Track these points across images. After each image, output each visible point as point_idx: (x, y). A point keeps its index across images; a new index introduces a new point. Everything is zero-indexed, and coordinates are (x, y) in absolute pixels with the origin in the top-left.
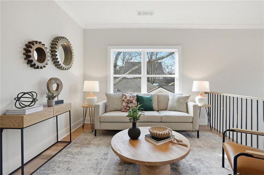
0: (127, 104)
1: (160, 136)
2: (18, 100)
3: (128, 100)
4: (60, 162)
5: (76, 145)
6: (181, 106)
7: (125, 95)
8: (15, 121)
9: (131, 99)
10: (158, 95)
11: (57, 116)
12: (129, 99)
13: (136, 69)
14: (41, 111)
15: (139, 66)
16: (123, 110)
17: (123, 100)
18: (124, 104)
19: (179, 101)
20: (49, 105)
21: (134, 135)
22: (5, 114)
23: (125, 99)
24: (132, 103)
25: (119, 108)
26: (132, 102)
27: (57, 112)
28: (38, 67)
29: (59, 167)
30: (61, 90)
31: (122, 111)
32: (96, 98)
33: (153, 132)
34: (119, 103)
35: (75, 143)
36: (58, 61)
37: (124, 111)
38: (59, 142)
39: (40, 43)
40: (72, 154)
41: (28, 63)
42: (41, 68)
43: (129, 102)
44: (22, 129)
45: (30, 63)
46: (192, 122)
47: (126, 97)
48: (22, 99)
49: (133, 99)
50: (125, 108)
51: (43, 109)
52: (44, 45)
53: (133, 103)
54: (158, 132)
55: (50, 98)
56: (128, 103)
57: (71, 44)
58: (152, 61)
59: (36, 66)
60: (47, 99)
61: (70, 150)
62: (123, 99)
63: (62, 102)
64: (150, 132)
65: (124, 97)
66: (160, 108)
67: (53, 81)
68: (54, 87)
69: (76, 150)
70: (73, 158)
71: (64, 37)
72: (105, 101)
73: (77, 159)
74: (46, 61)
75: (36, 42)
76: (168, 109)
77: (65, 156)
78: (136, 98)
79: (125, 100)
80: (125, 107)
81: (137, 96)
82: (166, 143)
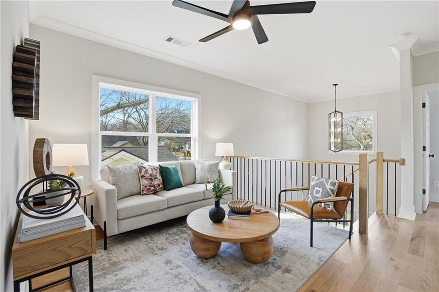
0: (151, 182)
3: (151, 175)
7: (145, 168)
8: (70, 247)
9: (154, 173)
10: (180, 164)
12: (151, 172)
16: (145, 192)
17: (143, 176)
18: (146, 182)
23: (145, 173)
24: (157, 180)
25: (136, 190)
26: (156, 178)
31: (142, 195)
32: (81, 177)
37: (147, 194)
43: (153, 178)
47: (147, 171)
49: (156, 173)
50: (148, 189)
56: (151, 180)
62: (143, 174)
65: (144, 170)
76: (197, 182)
78: (159, 170)
79: (146, 175)
80: (148, 187)
81: (160, 167)
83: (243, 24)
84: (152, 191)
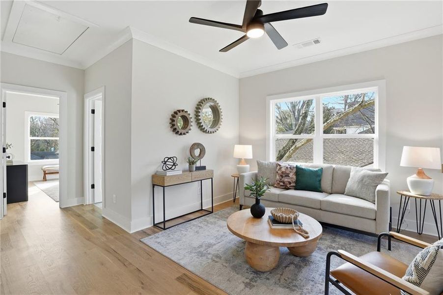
0: (281, 178)
1: (287, 220)
2: (165, 163)
3: (283, 172)
4: (194, 225)
5: (216, 216)
6: (365, 190)
7: (280, 165)
9: (288, 172)
10: (334, 168)
11: (201, 181)
12: (284, 170)
13: (334, 121)
14: (180, 175)
15: (340, 115)
16: (276, 185)
17: (277, 172)
18: (278, 177)
19: (362, 180)
20: (190, 170)
21: (257, 213)
22: (156, 174)
23: (279, 170)
25: (272, 182)
26: (287, 176)
27: (195, 178)
28: (181, 134)
29: (191, 228)
30: (203, 156)
31: (274, 187)
33: (276, 214)
34: (272, 175)
35: (215, 214)
36: (202, 125)
37: (276, 187)
38: (204, 210)
39: (183, 111)
40: (208, 223)
41: (173, 131)
42: (184, 134)
43: (284, 175)
44: (164, 187)
45: (175, 131)
46: (375, 220)
47: (281, 168)
48: (167, 163)
49: (290, 172)
51: (181, 173)
52: (186, 112)
53: (289, 176)
54: (284, 215)
55: (191, 163)
56: (282, 176)
57: (218, 103)
58: (366, 104)
59: (179, 133)
60: (188, 164)
61: (208, 219)
62: (277, 170)
63: (204, 168)
64: (272, 214)
65: (279, 167)
66: (334, 190)
67: (196, 147)
68: (197, 152)
69: (212, 220)
70: (206, 225)
71: (208, 98)
72: (257, 172)
73: (209, 227)
74: (188, 128)
75: (179, 111)
76: (345, 193)
77: (200, 223)
78: (295, 170)
79: (279, 172)
80: (278, 182)
81: (297, 167)
82: (286, 229)
83: (256, 33)
84: (281, 186)
